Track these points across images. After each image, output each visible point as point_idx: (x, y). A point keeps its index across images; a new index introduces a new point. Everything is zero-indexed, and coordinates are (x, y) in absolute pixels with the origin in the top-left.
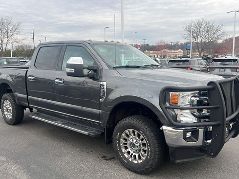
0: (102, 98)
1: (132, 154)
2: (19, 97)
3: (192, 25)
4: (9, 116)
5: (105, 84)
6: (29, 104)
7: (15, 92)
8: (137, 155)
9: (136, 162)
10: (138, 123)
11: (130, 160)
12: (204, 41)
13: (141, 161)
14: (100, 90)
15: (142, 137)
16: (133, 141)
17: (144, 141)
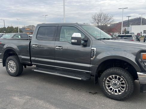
0: (92, 57)
1: (114, 90)
2: (23, 58)
3: (96, 15)
4: (13, 70)
5: (95, 49)
6: (31, 63)
7: (19, 55)
8: (117, 90)
9: (117, 94)
10: (119, 71)
11: (112, 93)
12: (102, 25)
13: (121, 93)
14: (91, 52)
15: (122, 79)
16: (115, 82)
17: (124, 82)
